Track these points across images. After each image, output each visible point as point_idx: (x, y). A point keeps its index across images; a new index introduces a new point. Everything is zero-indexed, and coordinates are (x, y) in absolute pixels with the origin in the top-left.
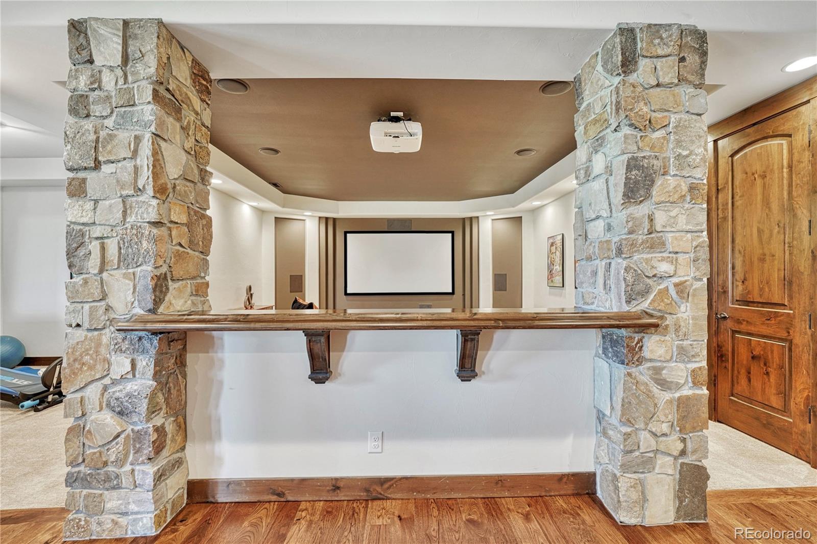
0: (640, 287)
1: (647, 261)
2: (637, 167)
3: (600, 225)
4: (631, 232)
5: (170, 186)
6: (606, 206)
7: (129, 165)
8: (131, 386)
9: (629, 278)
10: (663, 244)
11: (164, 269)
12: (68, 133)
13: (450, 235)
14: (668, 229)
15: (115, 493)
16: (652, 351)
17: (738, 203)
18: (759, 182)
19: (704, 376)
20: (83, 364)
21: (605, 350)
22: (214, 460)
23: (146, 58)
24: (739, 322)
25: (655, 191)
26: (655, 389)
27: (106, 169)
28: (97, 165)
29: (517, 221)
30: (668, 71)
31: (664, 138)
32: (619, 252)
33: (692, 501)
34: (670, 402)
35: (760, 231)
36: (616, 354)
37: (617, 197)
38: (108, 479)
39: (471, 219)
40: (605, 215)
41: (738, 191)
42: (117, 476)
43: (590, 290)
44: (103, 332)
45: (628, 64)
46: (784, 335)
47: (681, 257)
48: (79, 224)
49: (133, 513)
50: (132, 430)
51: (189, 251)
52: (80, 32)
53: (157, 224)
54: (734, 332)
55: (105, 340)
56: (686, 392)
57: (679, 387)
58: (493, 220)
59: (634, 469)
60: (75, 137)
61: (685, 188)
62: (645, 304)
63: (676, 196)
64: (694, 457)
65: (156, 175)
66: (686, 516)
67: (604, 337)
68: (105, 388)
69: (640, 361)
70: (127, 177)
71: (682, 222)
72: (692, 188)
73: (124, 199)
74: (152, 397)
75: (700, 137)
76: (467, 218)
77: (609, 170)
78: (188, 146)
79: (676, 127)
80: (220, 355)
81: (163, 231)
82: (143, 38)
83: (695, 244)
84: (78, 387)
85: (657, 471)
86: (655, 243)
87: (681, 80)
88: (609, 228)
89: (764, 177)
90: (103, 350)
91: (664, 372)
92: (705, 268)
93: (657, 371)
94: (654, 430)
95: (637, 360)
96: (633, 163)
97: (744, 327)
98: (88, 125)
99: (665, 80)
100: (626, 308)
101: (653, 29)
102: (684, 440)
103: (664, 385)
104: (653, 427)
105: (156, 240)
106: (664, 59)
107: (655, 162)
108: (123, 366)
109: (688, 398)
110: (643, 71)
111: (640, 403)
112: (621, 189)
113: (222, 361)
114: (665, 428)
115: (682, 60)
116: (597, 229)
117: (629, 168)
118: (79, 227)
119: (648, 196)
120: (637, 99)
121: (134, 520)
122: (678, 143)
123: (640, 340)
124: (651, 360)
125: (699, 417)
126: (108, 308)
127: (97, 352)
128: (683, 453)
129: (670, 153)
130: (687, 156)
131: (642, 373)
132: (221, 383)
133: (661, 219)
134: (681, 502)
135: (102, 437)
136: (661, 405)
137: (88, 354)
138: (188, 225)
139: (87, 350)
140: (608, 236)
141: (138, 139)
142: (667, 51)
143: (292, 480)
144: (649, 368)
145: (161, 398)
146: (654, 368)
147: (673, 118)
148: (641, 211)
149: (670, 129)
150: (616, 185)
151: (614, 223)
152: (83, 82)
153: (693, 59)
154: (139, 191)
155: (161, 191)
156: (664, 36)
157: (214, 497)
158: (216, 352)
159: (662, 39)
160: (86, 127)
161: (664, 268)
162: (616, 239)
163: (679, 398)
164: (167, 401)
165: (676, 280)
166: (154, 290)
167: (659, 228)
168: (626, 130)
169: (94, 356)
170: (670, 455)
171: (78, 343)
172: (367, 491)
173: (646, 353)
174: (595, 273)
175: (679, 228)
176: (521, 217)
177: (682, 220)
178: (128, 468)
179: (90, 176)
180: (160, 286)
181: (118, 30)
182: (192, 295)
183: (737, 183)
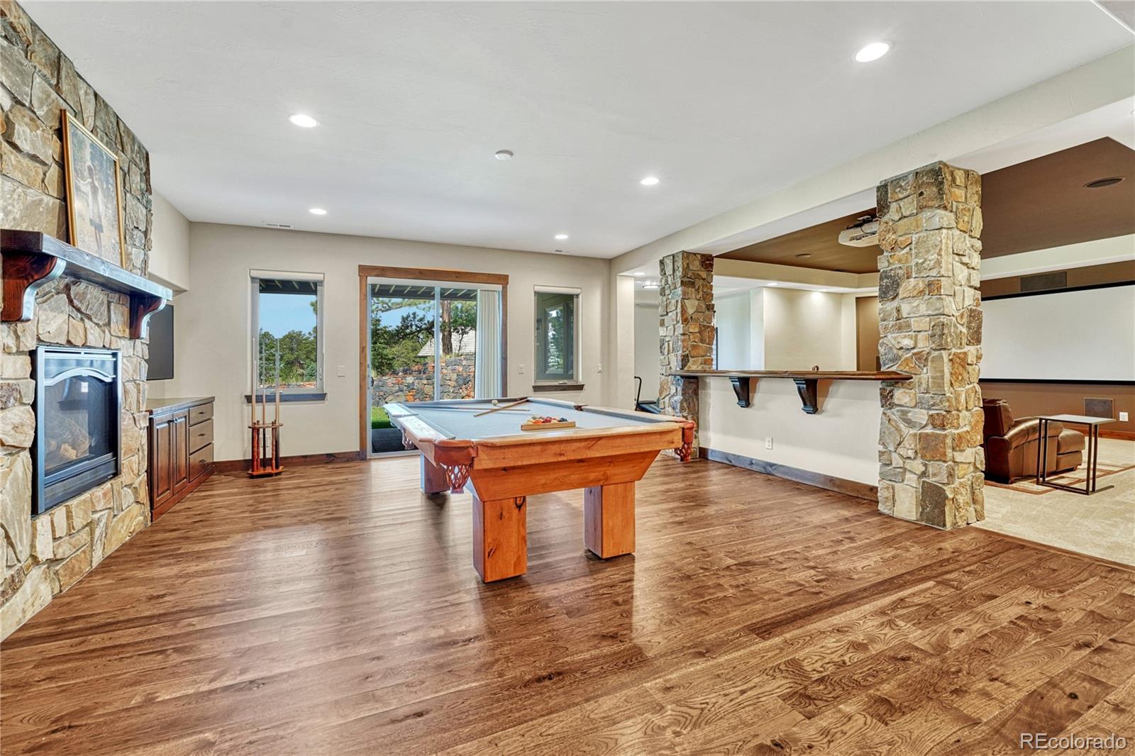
0: (891, 356)
1: (895, 338)
2: (887, 277)
4: (885, 320)
5: (689, 318)
7: (675, 312)
8: (676, 398)
9: (883, 350)
10: (909, 326)
11: (687, 352)
12: (660, 302)
14: (912, 315)
16: (898, 399)
22: (707, 440)
23: (679, 269)
25: (901, 290)
26: (903, 426)
27: (670, 314)
28: (667, 314)
30: (909, 207)
31: (907, 253)
33: (933, 510)
34: (914, 436)
44: (669, 377)
45: (883, 209)
47: (920, 335)
48: (662, 336)
51: (700, 344)
52: (663, 263)
53: (683, 334)
55: (669, 380)
56: (928, 430)
57: (920, 426)
59: (889, 478)
60: (662, 304)
61: (923, 285)
62: (895, 367)
63: (915, 293)
64: (934, 479)
65: (682, 315)
66: (928, 520)
69: (893, 405)
70: (674, 317)
71: (922, 310)
72: (930, 285)
73: (674, 325)
74: (681, 403)
75: (936, 246)
78: (698, 297)
79: (916, 243)
81: (687, 337)
82: (678, 261)
83: (933, 324)
84: (663, 397)
85: (905, 482)
86: (902, 326)
87: (923, 208)
91: (910, 414)
93: (904, 413)
94: (901, 453)
95: (890, 404)
96: (883, 276)
98: (665, 299)
99: (908, 212)
101: (895, 183)
102: (925, 465)
103: (910, 423)
104: (901, 451)
105: (683, 341)
106: (906, 200)
107: (900, 271)
108: (674, 390)
109: (927, 435)
110: (892, 213)
111: (892, 434)
113: (710, 394)
114: (911, 453)
115: (921, 194)
117: (881, 279)
118: (662, 338)
119: (896, 295)
120: (888, 231)
122: (917, 254)
123: (891, 391)
124: (901, 406)
125: (938, 450)
126: (670, 368)
128: (924, 474)
129: (911, 263)
130: (923, 263)
131: (895, 414)
133: (906, 309)
134: (923, 509)
136: (907, 437)
138: (700, 332)
139: (665, 383)
141: (677, 301)
142: (906, 194)
144: (898, 411)
145: (685, 405)
146: (902, 411)
147: (915, 238)
148: (891, 305)
149: (913, 246)
152: (663, 283)
153: (930, 191)
154: (678, 322)
155: (685, 321)
156: (903, 184)
159: (901, 187)
161: (907, 342)
163: (920, 434)
164: (688, 407)
165: (916, 350)
166: (682, 360)
167: (905, 316)
169: (667, 386)
170: (915, 474)
171: (663, 381)
172: (764, 468)
173: (896, 400)
175: (921, 313)
177: (922, 308)
179: (665, 318)
180: (685, 360)
181: (671, 260)
182: (702, 364)
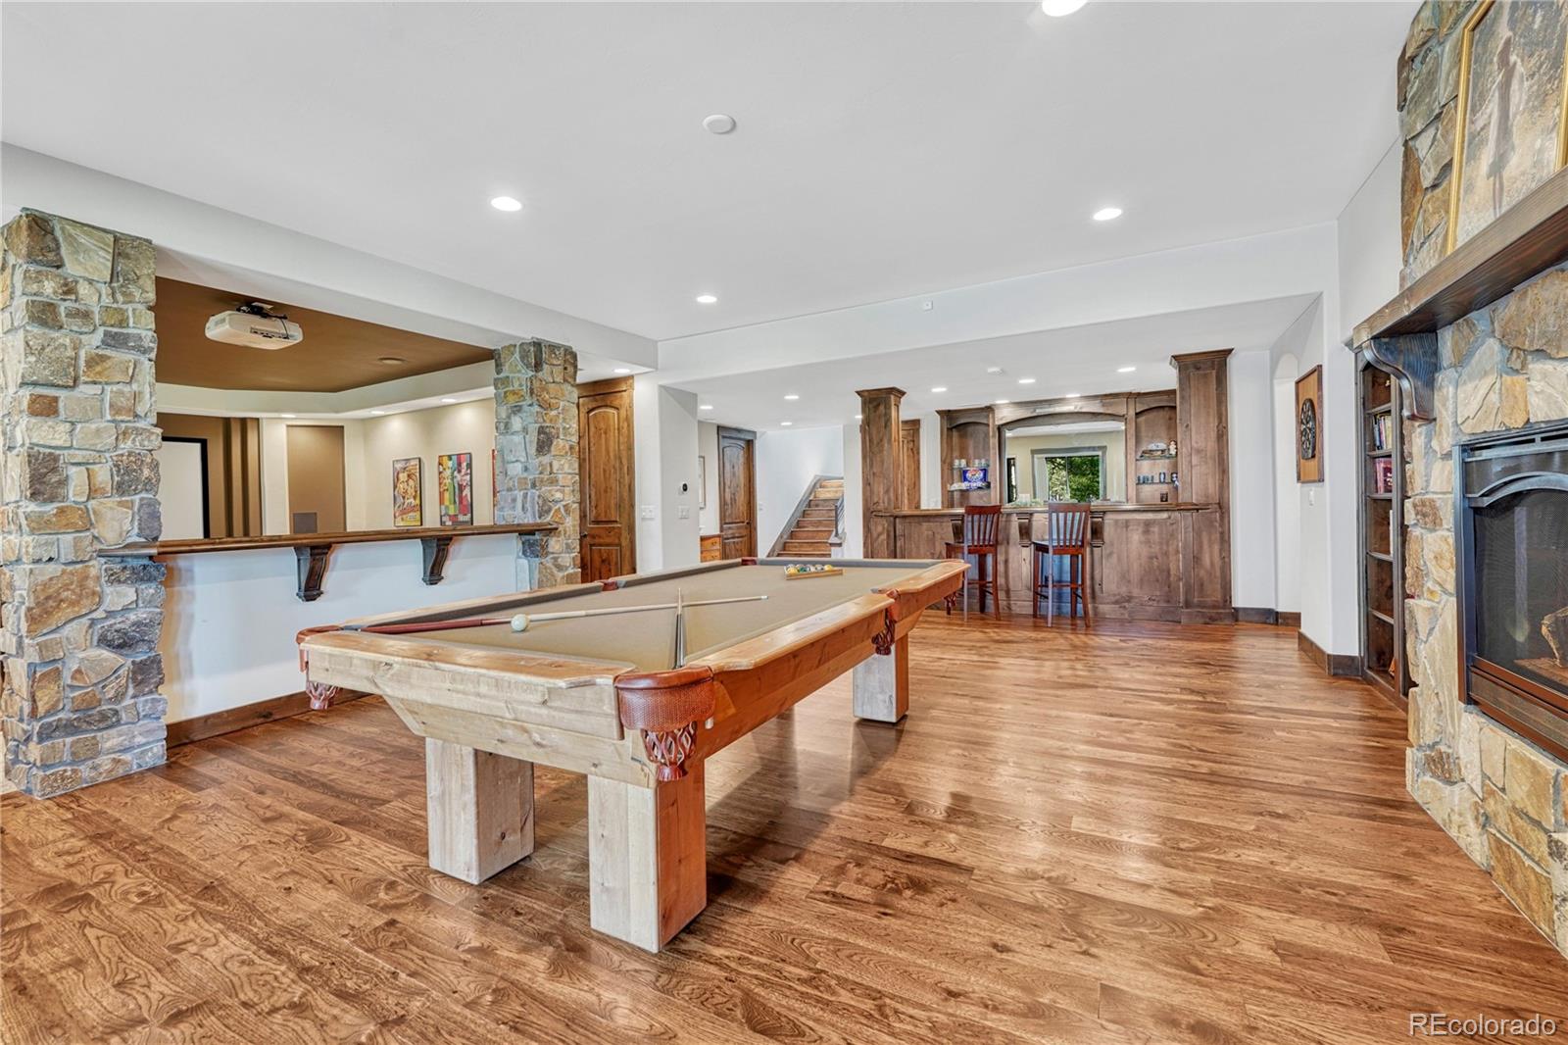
0: (546, 508)
1: (550, 491)
2: (545, 433)
3: (519, 467)
4: (541, 473)
6: (524, 454)
7: (127, 390)
8: (136, 616)
9: (540, 502)
10: (557, 481)
12: (31, 343)
13: (197, 446)
14: (559, 471)
15: (113, 732)
16: (553, 547)
17: (592, 449)
18: (603, 436)
19: (578, 561)
20: (62, 601)
21: (524, 553)
23: (141, 282)
24: (593, 537)
25: (553, 448)
26: (555, 570)
27: (88, 390)
28: (75, 385)
29: (336, 432)
30: (558, 374)
31: (556, 415)
32: (534, 486)
34: (563, 577)
35: (604, 471)
36: (532, 552)
37: (533, 450)
38: (104, 717)
39: (243, 421)
40: (523, 460)
41: (592, 439)
42: (116, 712)
43: (510, 512)
44: (91, 563)
45: (538, 366)
46: (617, 541)
47: (566, 489)
48: (50, 447)
49: (139, 746)
50: (133, 662)
52: (47, 233)
54: (591, 545)
55: (93, 572)
56: (571, 571)
57: (567, 568)
58: (288, 426)
60: (43, 349)
61: (567, 447)
62: (548, 519)
63: (563, 452)
67: (523, 543)
68: (93, 622)
69: (547, 554)
70: (124, 402)
71: (566, 469)
72: (571, 448)
73: (116, 423)
76: (235, 418)
77: (525, 430)
80: (189, 587)
82: (137, 259)
83: (573, 481)
84: (54, 627)
86: (553, 482)
87: (565, 380)
88: (526, 469)
89: (605, 433)
90: (91, 583)
91: (559, 560)
92: (578, 495)
93: (555, 559)
95: (544, 555)
96: (540, 429)
97: (597, 541)
98: (62, 338)
99: (557, 380)
100: (538, 521)
101: (551, 346)
103: (560, 568)
106: (556, 367)
107: (552, 430)
108: (126, 595)
109: (571, 575)
110: (545, 372)
111: (548, 580)
112: (535, 445)
113: (192, 594)
115: (565, 369)
116: (516, 469)
117: (539, 433)
118: (48, 451)
119: (549, 451)
120: (543, 389)
121: (142, 752)
122: (564, 419)
123: (547, 541)
124: (552, 553)
126: (96, 538)
127: (82, 586)
129: (560, 424)
130: (567, 428)
131: (548, 561)
132: (192, 617)
133: (556, 465)
135: (98, 674)
136: (558, 580)
137: (68, 590)
139: (67, 585)
140: (525, 475)
141: (135, 364)
142: (558, 361)
143: (280, 699)
144: (551, 558)
147: (562, 404)
148: (546, 459)
149: (559, 410)
150: (531, 442)
151: (530, 467)
152: (49, 287)
153: (570, 369)
154: (137, 417)
156: (556, 351)
157: (187, 738)
158: (185, 585)
159: (555, 353)
160: (61, 341)
161: (558, 495)
162: (531, 477)
163: (567, 575)
165: (564, 503)
167: (555, 471)
168: (536, 408)
169: (78, 590)
171: (51, 579)
173: (550, 550)
174: (514, 500)
175: (565, 471)
176: (342, 427)
177: (566, 466)
178: (128, 702)
179: (64, 394)
181: (108, 246)
183: (591, 434)
